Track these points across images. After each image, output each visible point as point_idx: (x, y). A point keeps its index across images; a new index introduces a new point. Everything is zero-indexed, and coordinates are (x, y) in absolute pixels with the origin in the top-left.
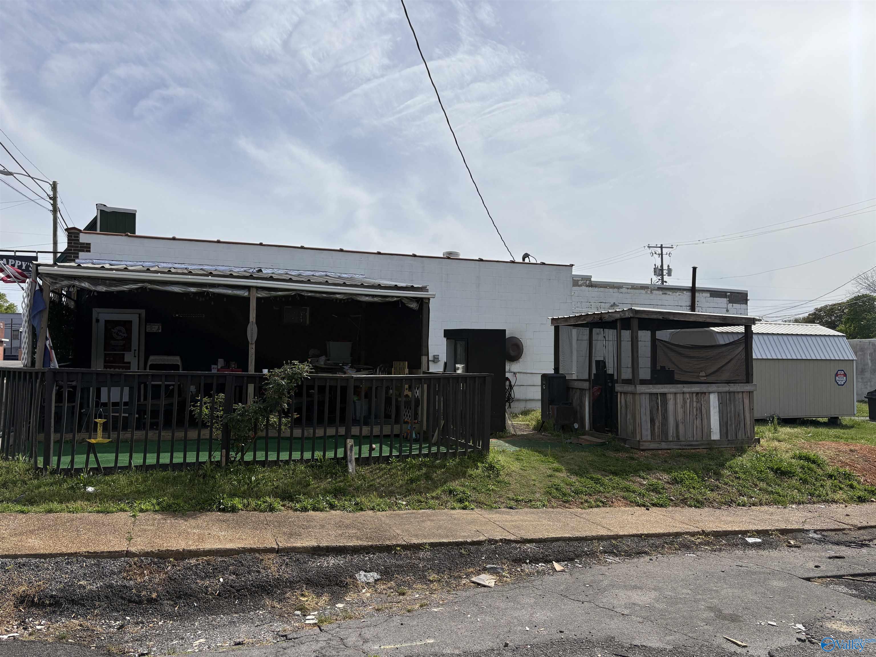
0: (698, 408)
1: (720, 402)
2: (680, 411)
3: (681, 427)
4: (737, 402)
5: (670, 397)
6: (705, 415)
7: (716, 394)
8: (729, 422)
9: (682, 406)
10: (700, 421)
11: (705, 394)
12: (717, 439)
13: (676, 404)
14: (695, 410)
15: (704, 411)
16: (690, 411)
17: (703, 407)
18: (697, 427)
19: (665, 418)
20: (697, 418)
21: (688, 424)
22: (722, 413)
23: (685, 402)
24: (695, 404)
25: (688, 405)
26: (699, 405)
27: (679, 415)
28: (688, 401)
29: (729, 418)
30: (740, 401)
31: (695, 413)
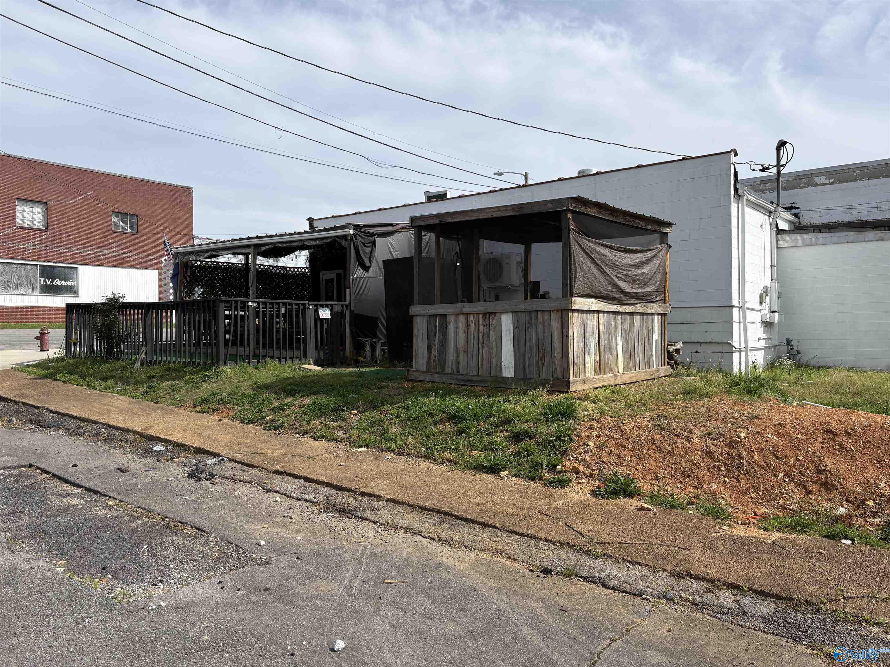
0: (485, 333)
1: (516, 325)
2: (461, 335)
3: (462, 356)
4: (541, 327)
5: (451, 319)
6: (494, 343)
7: (510, 315)
8: (528, 354)
9: (464, 330)
10: (488, 351)
11: (495, 315)
12: (511, 376)
13: (457, 328)
14: (481, 336)
15: (493, 338)
16: (474, 337)
17: (491, 332)
18: (483, 358)
19: (444, 345)
20: (483, 346)
21: (472, 353)
22: (518, 341)
23: (468, 326)
24: (481, 328)
25: (472, 328)
26: (486, 329)
27: (460, 342)
28: (472, 325)
29: (528, 348)
30: (546, 324)
31: (481, 341)
